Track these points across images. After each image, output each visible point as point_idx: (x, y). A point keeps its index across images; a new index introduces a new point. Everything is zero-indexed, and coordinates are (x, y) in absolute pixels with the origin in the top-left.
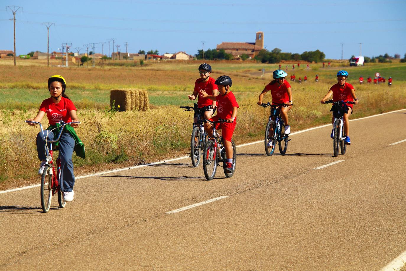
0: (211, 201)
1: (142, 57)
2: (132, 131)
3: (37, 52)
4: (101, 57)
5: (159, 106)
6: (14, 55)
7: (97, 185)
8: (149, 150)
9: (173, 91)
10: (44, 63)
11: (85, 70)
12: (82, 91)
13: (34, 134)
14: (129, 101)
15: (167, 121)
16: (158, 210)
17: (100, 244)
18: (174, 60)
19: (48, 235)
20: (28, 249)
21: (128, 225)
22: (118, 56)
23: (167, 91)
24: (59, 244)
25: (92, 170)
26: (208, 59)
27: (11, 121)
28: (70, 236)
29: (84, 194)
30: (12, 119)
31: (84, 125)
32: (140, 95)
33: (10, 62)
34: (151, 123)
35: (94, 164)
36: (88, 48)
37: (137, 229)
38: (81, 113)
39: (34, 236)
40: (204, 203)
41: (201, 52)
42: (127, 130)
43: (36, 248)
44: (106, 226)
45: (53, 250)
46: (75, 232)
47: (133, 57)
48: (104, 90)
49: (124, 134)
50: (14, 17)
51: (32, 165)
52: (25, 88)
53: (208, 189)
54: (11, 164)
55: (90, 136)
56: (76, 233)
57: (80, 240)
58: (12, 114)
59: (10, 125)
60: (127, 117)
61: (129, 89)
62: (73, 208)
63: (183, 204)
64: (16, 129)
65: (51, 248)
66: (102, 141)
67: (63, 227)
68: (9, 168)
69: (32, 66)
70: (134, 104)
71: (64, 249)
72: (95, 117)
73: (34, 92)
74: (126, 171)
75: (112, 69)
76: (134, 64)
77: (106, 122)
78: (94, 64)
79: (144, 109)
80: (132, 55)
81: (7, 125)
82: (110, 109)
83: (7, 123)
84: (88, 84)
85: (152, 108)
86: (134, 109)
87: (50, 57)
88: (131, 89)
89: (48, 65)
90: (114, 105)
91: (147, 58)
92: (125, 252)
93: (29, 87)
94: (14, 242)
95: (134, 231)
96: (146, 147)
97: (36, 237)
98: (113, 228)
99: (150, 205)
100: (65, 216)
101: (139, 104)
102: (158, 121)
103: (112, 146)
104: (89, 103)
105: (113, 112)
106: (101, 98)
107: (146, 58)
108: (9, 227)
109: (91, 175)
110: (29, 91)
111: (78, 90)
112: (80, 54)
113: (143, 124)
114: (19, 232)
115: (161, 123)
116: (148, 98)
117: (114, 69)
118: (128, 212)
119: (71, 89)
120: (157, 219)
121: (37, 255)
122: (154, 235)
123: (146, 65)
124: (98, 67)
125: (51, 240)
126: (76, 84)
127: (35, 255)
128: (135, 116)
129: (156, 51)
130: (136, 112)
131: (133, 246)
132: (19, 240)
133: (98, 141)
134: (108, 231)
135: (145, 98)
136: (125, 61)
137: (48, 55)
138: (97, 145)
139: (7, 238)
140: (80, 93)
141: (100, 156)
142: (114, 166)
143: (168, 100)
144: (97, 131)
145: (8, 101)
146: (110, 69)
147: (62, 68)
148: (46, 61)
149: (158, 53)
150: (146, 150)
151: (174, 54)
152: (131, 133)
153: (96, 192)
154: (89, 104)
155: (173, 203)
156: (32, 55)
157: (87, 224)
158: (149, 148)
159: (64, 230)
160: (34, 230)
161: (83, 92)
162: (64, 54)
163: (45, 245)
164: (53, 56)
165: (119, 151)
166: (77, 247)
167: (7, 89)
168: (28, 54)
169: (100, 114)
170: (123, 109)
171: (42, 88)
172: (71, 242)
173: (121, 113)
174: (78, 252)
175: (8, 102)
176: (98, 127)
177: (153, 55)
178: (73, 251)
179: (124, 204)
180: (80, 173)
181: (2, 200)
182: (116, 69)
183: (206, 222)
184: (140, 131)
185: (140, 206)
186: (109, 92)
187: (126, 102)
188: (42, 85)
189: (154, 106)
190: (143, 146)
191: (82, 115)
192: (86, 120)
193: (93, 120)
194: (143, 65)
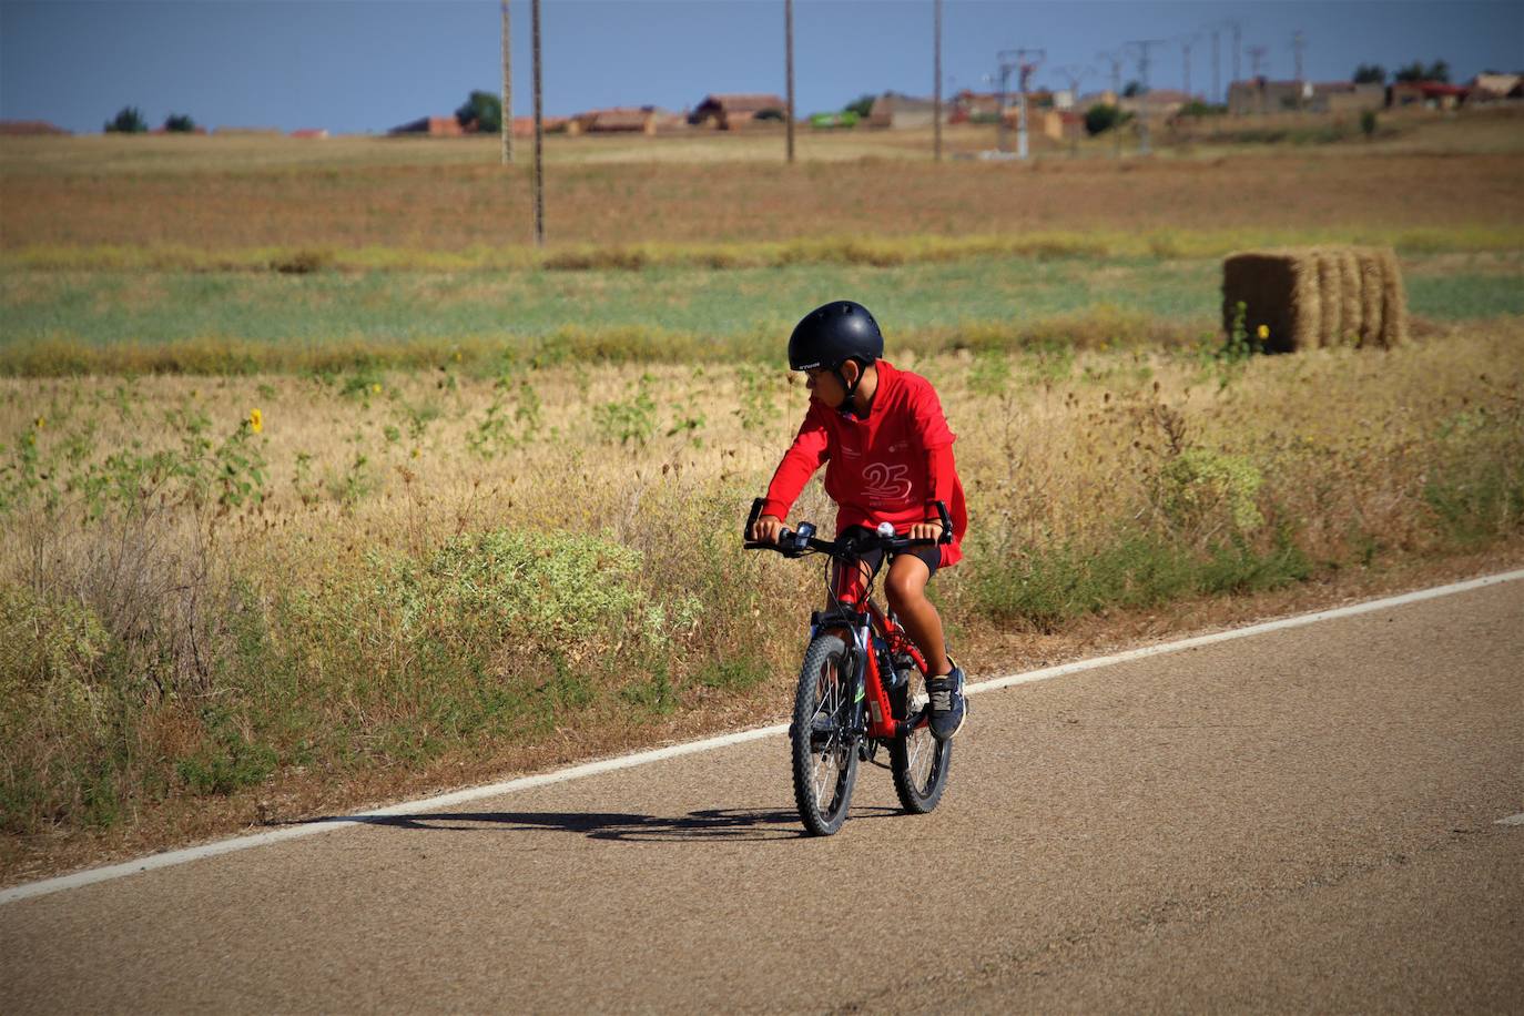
1: (1370, 96)
2: (1327, 445)
3: (888, 96)
4: (1176, 107)
5: (1454, 323)
6: (786, 113)
7: (1172, 695)
8: (1409, 531)
10: (920, 145)
11: (1107, 168)
12: (1091, 270)
14: (1311, 304)
15: (1492, 391)
16: (1463, 807)
17: (1192, 967)
19: (956, 927)
20: (869, 991)
21: (1320, 879)
22: (1257, 97)
23: (1490, 250)
24: (1006, 967)
25: (1146, 628)
27: (779, 415)
28: (1056, 931)
29: (1112, 740)
30: (783, 408)
31: (1107, 423)
32: (1362, 274)
33: (770, 149)
34: (1417, 404)
35: (1154, 599)
37: (1366, 896)
38: (1088, 370)
39: (894, 933)
42: (1304, 439)
43: (907, 985)
44: (1216, 886)
45: (983, 997)
46: (1078, 914)
47: (1326, 99)
48: (1195, 259)
49: (1288, 457)
52: (835, 260)
54: (782, 609)
55: (1133, 471)
56: (1081, 919)
57: (1100, 948)
58: (783, 381)
59: (772, 435)
60: (1304, 380)
61: (1311, 250)
62: (1065, 804)
65: (972, 988)
66: (1190, 493)
67: (1022, 889)
68: (772, 629)
69: (867, 163)
70: (1336, 320)
71: (1029, 989)
72: (1156, 386)
74: (1303, 627)
75: (1231, 157)
76: (1331, 132)
77: (1205, 405)
78: (1147, 139)
79: (1383, 340)
80: (1323, 92)
81: (758, 433)
82: (1223, 343)
83: (762, 423)
84: (1118, 236)
85: (1419, 332)
86: (1333, 340)
89: (938, 153)
90: (1239, 325)
91: (1397, 101)
92: (1313, 1005)
93: (853, 257)
94: (808, 960)
95: (1350, 908)
96: (1395, 514)
97: (902, 936)
98: (1252, 893)
99: (1422, 787)
100: (1032, 839)
101: (1357, 319)
102: (1451, 392)
103: (1233, 517)
104: (1123, 320)
105: (1238, 358)
106: (1179, 292)
107: (1388, 99)
108: (783, 893)
109: (1141, 652)
111: (1074, 263)
112: (1080, 94)
113: (1379, 408)
114: (828, 915)
115: (1466, 401)
116: (1400, 289)
117: (1239, 158)
118: (1319, 822)
119: (1043, 259)
120: (1457, 849)
122: (1449, 928)
123: (1391, 134)
124: (1165, 154)
125: (969, 952)
126: (1064, 237)
128: (1341, 373)
129: (1439, 67)
130: (1346, 352)
131: (1348, 978)
132: (831, 951)
133: (1171, 496)
134: (1231, 907)
135: (1388, 286)
136: (1288, 119)
137: (936, 107)
138: (1166, 512)
139: (778, 944)
140: (1084, 275)
141: (1181, 562)
142: (1245, 607)
143: (1499, 293)
144: (1165, 451)
146: (1219, 163)
147: (1000, 167)
148: (930, 135)
149: (1445, 72)
150: (1393, 529)
151: (1521, 74)
152: (1323, 452)
153: (1165, 730)
154: (1127, 326)
156: (862, 112)
157: (1132, 877)
158: (1408, 518)
159: (1029, 906)
160: (893, 905)
161: (1096, 273)
162: (1009, 101)
163: (945, 975)
164: (960, 109)
165: (1266, 538)
166: (1088, 983)
167: (757, 271)
168: (850, 109)
169: (1175, 368)
170: (1282, 342)
171: (912, 259)
172: (1062, 960)
173: (1275, 361)
174: (1097, 1005)
175: (762, 328)
176: (1171, 432)
177: (1423, 81)
178: (1073, 999)
179: (1300, 780)
180: (1092, 644)
181: (749, 771)
182: (1247, 158)
184: (1363, 442)
185: (1376, 789)
186: (1218, 263)
187: (1296, 308)
188: (913, 245)
189: (1430, 322)
190: (1381, 511)
191: (1093, 377)
192: (1112, 401)
193: (1144, 396)
194: (1374, 134)
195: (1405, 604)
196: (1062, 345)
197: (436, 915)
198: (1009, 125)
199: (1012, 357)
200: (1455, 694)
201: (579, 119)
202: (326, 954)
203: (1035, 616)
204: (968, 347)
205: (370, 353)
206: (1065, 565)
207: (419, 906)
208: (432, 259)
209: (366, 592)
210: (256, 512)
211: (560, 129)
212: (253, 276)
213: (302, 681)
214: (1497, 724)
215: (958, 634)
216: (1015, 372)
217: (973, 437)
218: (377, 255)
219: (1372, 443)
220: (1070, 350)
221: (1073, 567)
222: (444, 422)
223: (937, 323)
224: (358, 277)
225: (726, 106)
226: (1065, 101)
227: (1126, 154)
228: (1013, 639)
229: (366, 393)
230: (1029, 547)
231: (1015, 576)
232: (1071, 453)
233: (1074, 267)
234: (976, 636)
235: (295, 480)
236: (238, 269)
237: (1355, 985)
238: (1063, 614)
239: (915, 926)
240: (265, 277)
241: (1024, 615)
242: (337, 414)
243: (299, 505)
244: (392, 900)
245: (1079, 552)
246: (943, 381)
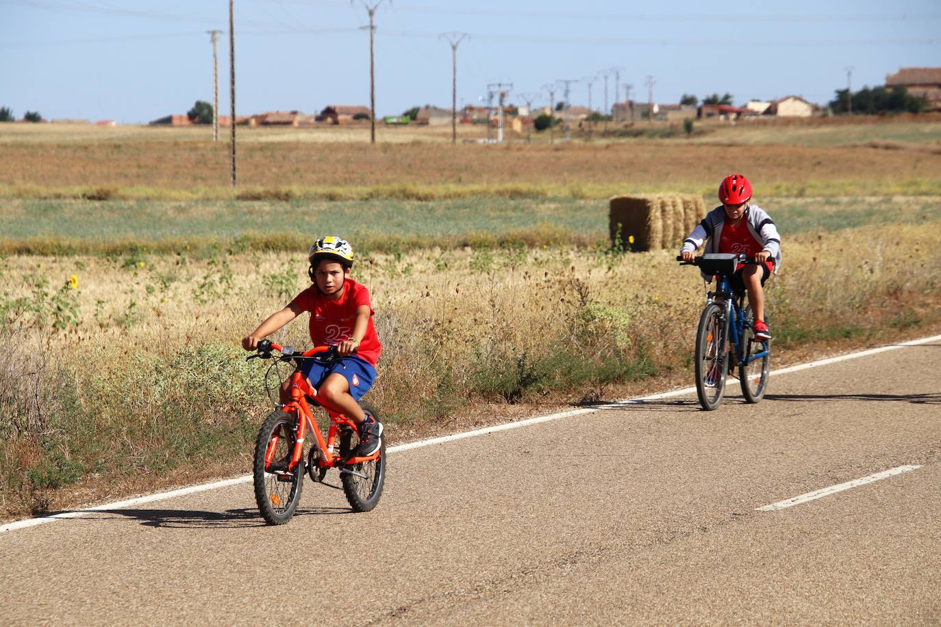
0: (875, 479)
1: (689, 112)
2: (666, 302)
3: (427, 107)
4: (584, 116)
6: (370, 116)
7: (581, 438)
9: (771, 196)
10: (445, 135)
11: (546, 149)
12: (537, 204)
13: (420, 312)
14: (657, 225)
16: (738, 501)
17: (590, 588)
18: (773, 117)
19: (461, 565)
20: (413, 600)
21: (660, 540)
22: (629, 113)
24: (489, 587)
26: (863, 114)
28: (516, 568)
29: (548, 462)
30: (368, 278)
31: (546, 288)
32: (685, 209)
33: (361, 135)
36: (552, 94)
37: (685, 550)
38: (536, 259)
39: (427, 568)
40: (857, 483)
41: (843, 95)
42: (653, 299)
43: (434, 597)
44: (604, 544)
45: (476, 604)
46: (528, 558)
47: (665, 114)
48: (595, 199)
49: (644, 308)
50: (371, 22)
51: (418, 391)
52: (397, 197)
53: (866, 447)
55: (560, 315)
56: (530, 561)
57: (540, 577)
58: (368, 263)
60: (653, 267)
61: (658, 195)
62: (522, 498)
63: (802, 486)
64: (379, 302)
65: (469, 599)
66: (591, 327)
67: (497, 544)
69: (416, 144)
70: (671, 234)
71: (501, 600)
72: (573, 269)
73: (420, 207)
75: (614, 144)
76: (668, 131)
77: (599, 279)
78: (569, 133)
80: (665, 109)
82: (610, 246)
84: (553, 185)
86: (669, 245)
88: (661, 195)
89: (454, 139)
90: (619, 236)
91: (704, 115)
93: (407, 196)
94: (379, 583)
95: (676, 556)
97: (431, 570)
98: (623, 547)
99: (716, 490)
100: (503, 517)
101: (682, 233)
103: (615, 341)
104: (555, 232)
105: (618, 254)
106: (586, 218)
107: (699, 114)
108: (366, 545)
110: (408, 205)
111: (528, 201)
112: (532, 109)
114: (390, 558)
117: (618, 144)
118: (660, 508)
119: (512, 197)
120: (735, 524)
121: (435, 617)
122: (730, 567)
123: (701, 133)
124: (577, 141)
125: (468, 579)
126: (524, 186)
127: (431, 616)
129: (727, 97)
131: (675, 594)
132: (392, 578)
133: (581, 329)
134: (612, 555)
136: (645, 124)
137: (454, 114)
138: (578, 338)
139: (362, 574)
140: (534, 206)
141: (586, 365)
144: (578, 304)
145: (358, 231)
146: (608, 147)
147: (488, 147)
148: (450, 130)
149: (730, 100)
151: (771, 102)
152: (664, 306)
153: (576, 457)
154: (557, 235)
155: (774, 484)
156: (413, 116)
157: (558, 538)
159: (501, 554)
160: (426, 553)
161: (540, 206)
162: (493, 112)
163: (455, 592)
164: (466, 115)
165: (632, 352)
166: (533, 597)
167: (354, 202)
168: (406, 114)
169: (584, 259)
170: (642, 246)
171: (439, 197)
172: (519, 584)
173: (637, 255)
174: (538, 608)
176: (581, 294)
177: (718, 105)
178: (525, 605)
179: (650, 486)
180: (537, 409)
182: (622, 145)
183: (865, 533)
184: (685, 301)
185: (691, 491)
186: (607, 202)
187: (649, 227)
188: (440, 189)
191: (538, 263)
192: (549, 277)
193: (567, 274)
194: (692, 133)
196: (522, 245)
197: (172, 556)
199: (494, 252)
200: (734, 439)
201: (255, 117)
202: (110, 578)
203: (506, 394)
204: (471, 246)
205: (139, 245)
206: (523, 366)
207: (163, 551)
208: (174, 194)
209: (135, 377)
210: (74, 332)
211: (245, 123)
212: (73, 201)
213: (98, 426)
214: (757, 455)
215: (463, 403)
216: (496, 259)
217: (473, 295)
218: (143, 190)
219: (691, 301)
221: (527, 367)
222: (180, 283)
223: (454, 232)
224: (131, 203)
225: (337, 111)
227: (557, 141)
228: (494, 407)
229: (136, 267)
230: (503, 356)
231: (496, 372)
232: (526, 304)
234: (474, 405)
235: (96, 315)
236: (65, 197)
237: (679, 598)
238: (522, 393)
239: (438, 564)
240: (80, 201)
241: (500, 393)
242: (119, 278)
243: (98, 329)
244: (148, 548)
245: (531, 359)
246: (456, 264)
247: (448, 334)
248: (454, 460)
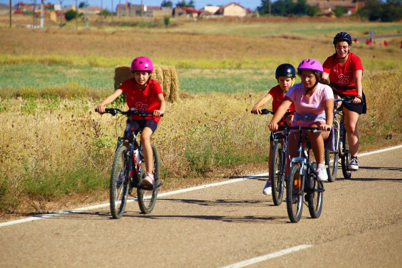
0: (283, 254)
1: (167, 12)
4: (98, 12)
5: (195, 94)
8: (180, 167)
10: (4, 21)
12: (67, 69)
15: (209, 118)
18: (221, 16)
22: (127, 10)
23: (208, 68)
26: (278, 15)
29: (71, 240)
31: (72, 126)
32: (164, 76)
34: (182, 122)
35: (88, 190)
38: (65, 106)
40: (271, 256)
41: (266, 3)
47: (151, 12)
48: (105, 67)
53: (277, 232)
55: (81, 143)
63: (236, 257)
66: (102, 152)
75: (118, 31)
76: (153, 24)
78: (88, 23)
79: (171, 99)
80: (150, 9)
84: (77, 58)
85: (183, 97)
87: (13, 12)
89: (11, 24)
91: (176, 14)
96: (174, 162)
99: (181, 259)
102: (194, 119)
104: (79, 88)
105: (120, 104)
106: (99, 79)
107: (174, 13)
111: (60, 67)
112: (63, 6)
115: (199, 122)
116: (177, 81)
117: (120, 31)
119: (49, 65)
123: (175, 25)
124: (94, 29)
126: (57, 58)
129: (191, 2)
133: (95, 152)
135: (173, 80)
136: (138, 18)
137: (11, 8)
138: (93, 158)
140: (64, 71)
141: (98, 177)
143: (211, 84)
144: (93, 136)
146: (113, 33)
147: (34, 31)
148: (8, 18)
149: (193, 4)
150: (173, 167)
151: (221, 6)
153: (91, 237)
154: (80, 91)
155: (219, 256)
158: (179, 163)
161: (69, 71)
162: (37, 7)
164: (19, 9)
176: (96, 129)
177: (186, 7)
179: (138, 256)
182: (123, 32)
184: (163, 135)
186: (113, 69)
189: (187, 93)
190: (169, 160)
191: (67, 108)
192: (74, 118)
193: (86, 116)
194: (169, 25)
195: (177, 194)
196: (56, 96)
198: (37, 16)
199: (38, 100)
200: (194, 226)
203: (45, 195)
204: (22, 96)
206: (56, 177)
214: (208, 237)
216: (39, 106)
217: (23, 129)
219: (167, 136)
220: (59, 99)
221: (59, 177)
223: (10, 87)
226: (58, 7)
228: (36, 203)
230: (43, 169)
231: (38, 180)
232: (59, 136)
233: (60, 68)
234: (23, 202)
238: (55, 195)
241: (41, 194)
245: (61, 172)
246: (12, 108)
247: (7, 154)
248: (9, 238)
